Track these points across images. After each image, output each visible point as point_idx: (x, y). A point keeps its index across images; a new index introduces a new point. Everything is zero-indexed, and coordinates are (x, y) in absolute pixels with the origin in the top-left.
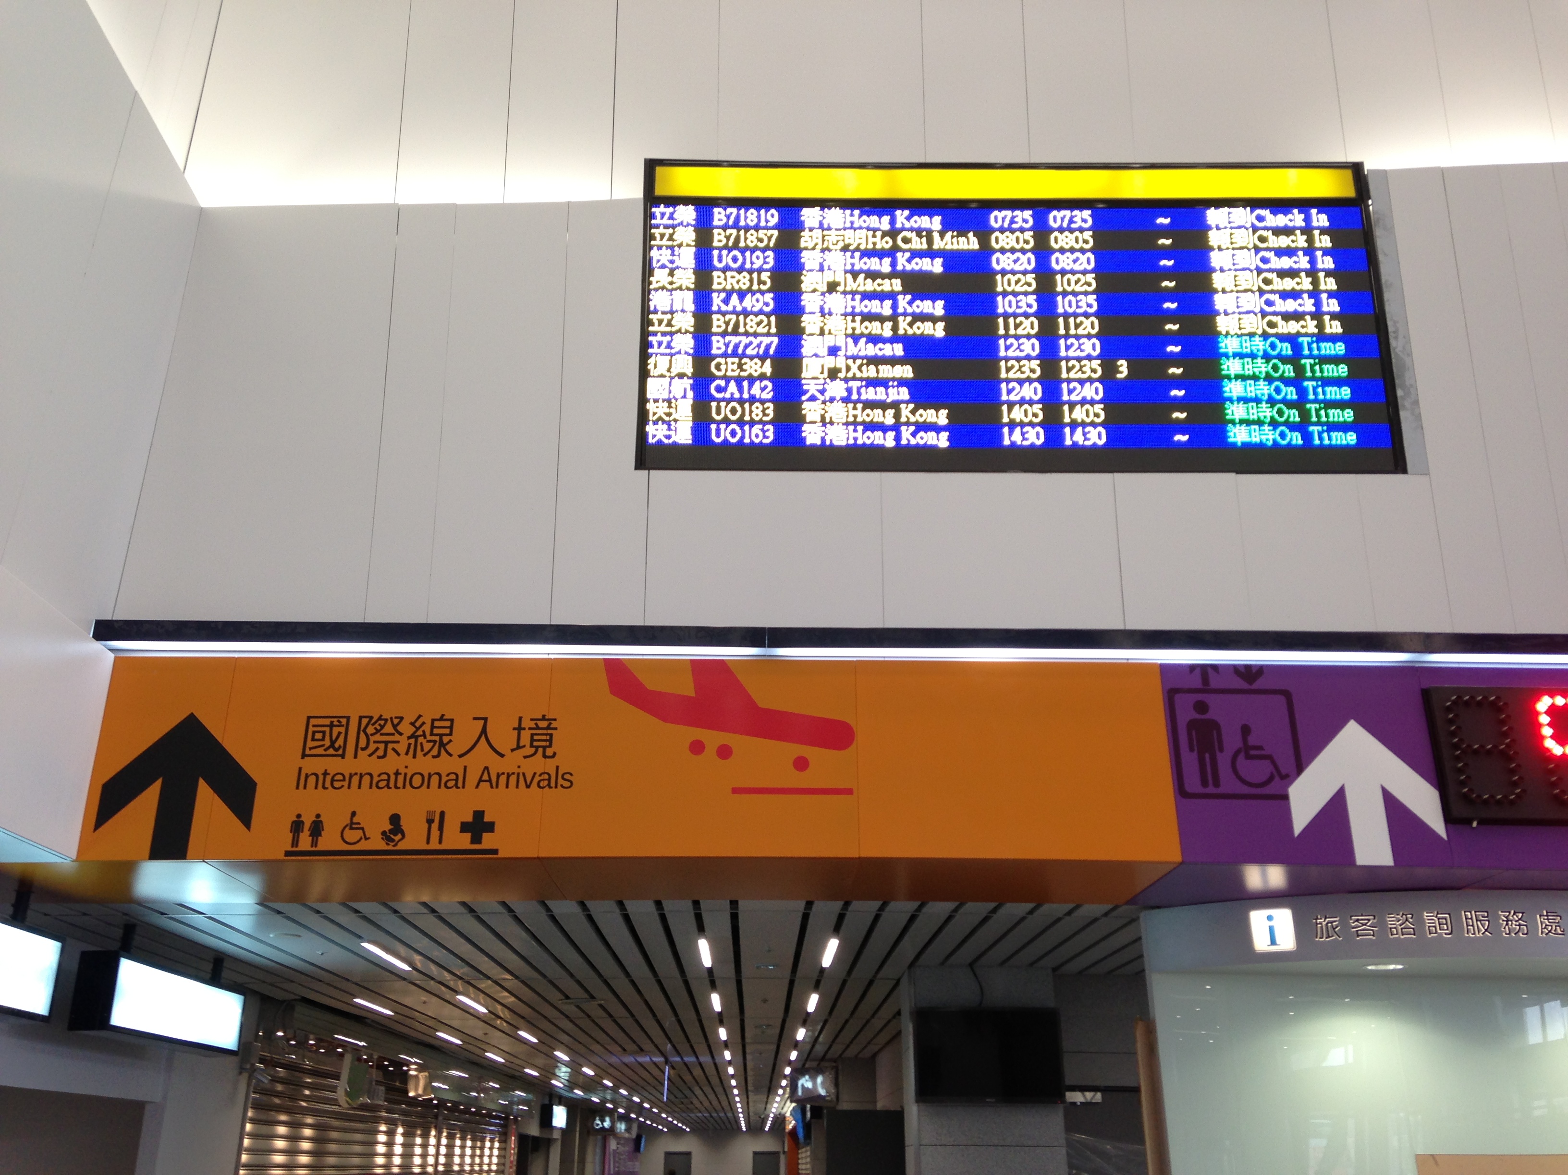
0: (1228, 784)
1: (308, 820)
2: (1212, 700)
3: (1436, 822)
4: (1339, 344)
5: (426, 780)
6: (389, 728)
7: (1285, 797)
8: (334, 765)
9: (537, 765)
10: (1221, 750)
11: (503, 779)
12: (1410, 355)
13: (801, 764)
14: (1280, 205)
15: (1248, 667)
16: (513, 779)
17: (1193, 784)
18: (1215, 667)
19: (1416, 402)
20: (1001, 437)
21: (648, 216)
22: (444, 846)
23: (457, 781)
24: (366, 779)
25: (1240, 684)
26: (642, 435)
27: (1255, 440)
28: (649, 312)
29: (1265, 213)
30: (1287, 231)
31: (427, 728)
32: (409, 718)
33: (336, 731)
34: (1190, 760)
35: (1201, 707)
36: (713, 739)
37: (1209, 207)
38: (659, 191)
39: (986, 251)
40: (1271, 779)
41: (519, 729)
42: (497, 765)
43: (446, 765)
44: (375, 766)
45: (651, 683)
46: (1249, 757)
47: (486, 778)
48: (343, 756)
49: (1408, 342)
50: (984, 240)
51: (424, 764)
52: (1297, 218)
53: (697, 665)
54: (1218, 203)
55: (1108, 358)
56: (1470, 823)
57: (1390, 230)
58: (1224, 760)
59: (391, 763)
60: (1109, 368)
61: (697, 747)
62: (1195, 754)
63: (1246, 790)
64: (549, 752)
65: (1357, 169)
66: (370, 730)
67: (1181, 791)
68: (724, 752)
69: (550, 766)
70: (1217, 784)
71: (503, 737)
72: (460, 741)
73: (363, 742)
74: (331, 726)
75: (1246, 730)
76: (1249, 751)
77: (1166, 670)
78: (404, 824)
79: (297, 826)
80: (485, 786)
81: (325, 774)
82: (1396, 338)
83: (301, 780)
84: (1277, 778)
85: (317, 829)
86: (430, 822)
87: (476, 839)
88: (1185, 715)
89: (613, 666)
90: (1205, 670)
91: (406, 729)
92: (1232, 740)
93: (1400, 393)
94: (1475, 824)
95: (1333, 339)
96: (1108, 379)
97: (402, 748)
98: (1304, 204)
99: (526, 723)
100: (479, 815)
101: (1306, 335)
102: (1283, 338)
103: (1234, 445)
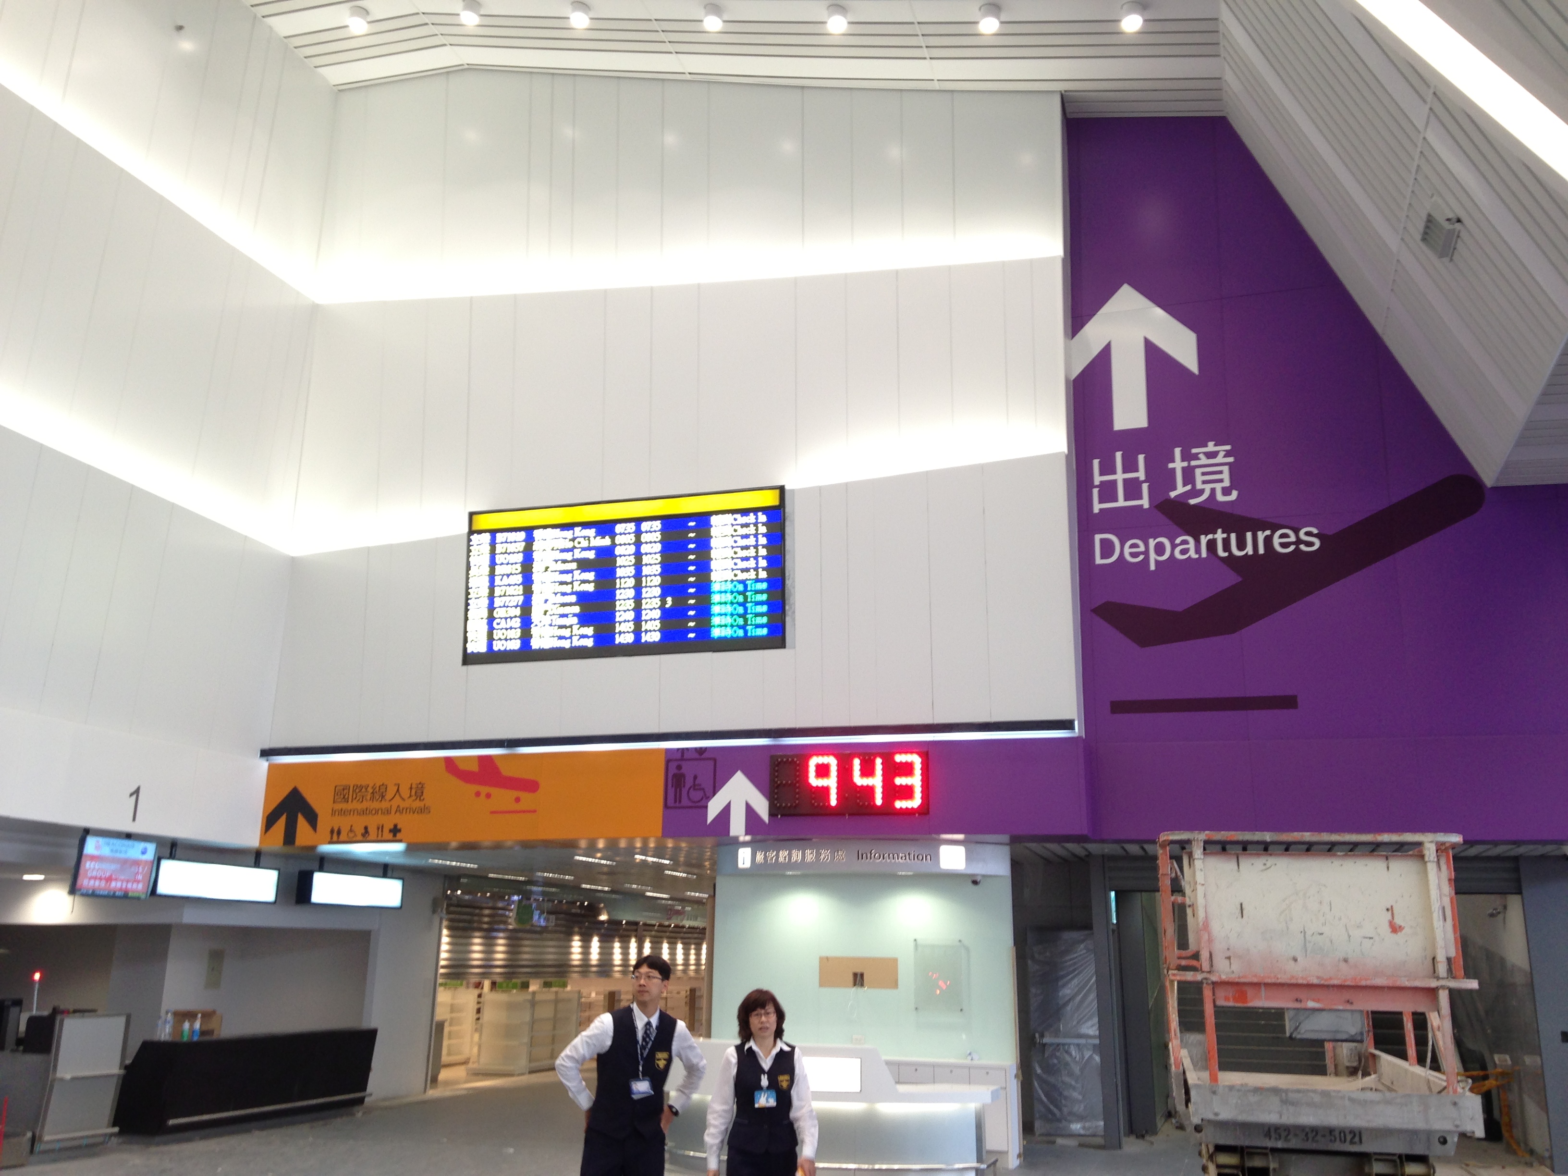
0: (685, 802)
1: (336, 830)
2: (683, 763)
3: (765, 816)
4: (764, 583)
5: (377, 812)
6: (364, 790)
7: (706, 807)
8: (344, 806)
9: (417, 804)
10: (684, 786)
11: (404, 811)
12: (794, 588)
13: (518, 800)
14: (745, 512)
15: (701, 748)
16: (408, 810)
17: (671, 802)
18: (687, 749)
19: (794, 612)
20: (614, 639)
21: (469, 540)
22: (383, 839)
23: (388, 812)
24: (356, 812)
25: (697, 756)
26: (465, 649)
27: (723, 635)
28: (469, 589)
29: (738, 516)
30: (747, 525)
31: (378, 789)
32: (371, 785)
33: (345, 792)
34: (671, 792)
35: (679, 767)
36: (484, 790)
37: (712, 515)
38: (474, 528)
39: (614, 545)
40: (702, 799)
41: (411, 788)
42: (403, 805)
43: (384, 805)
44: (359, 806)
45: (462, 766)
46: (694, 789)
47: (399, 810)
48: (348, 802)
49: (794, 581)
50: (613, 540)
51: (376, 805)
52: (751, 518)
53: (481, 758)
54: (717, 513)
55: (663, 597)
56: (777, 816)
57: (793, 521)
58: (684, 792)
59: (365, 805)
60: (664, 602)
61: (478, 794)
62: (674, 789)
63: (693, 805)
64: (422, 798)
65: (782, 489)
66: (357, 791)
67: (666, 806)
68: (488, 796)
69: (421, 804)
70: (680, 802)
71: (405, 792)
72: (389, 796)
73: (354, 797)
74: (344, 789)
75: (695, 778)
76: (695, 787)
77: (668, 751)
78: (369, 830)
79: (332, 832)
80: (398, 813)
81: (342, 810)
82: (789, 579)
83: (333, 812)
84: (704, 799)
85: (339, 833)
86: (378, 829)
87: (395, 835)
88: (673, 770)
89: (448, 760)
90: (683, 751)
91: (370, 790)
92: (689, 782)
93: (787, 608)
94: (779, 816)
95: (762, 581)
96: (662, 608)
97: (368, 798)
98: (755, 510)
99: (414, 786)
100: (395, 826)
101: (750, 580)
102: (740, 582)
103: (714, 638)
